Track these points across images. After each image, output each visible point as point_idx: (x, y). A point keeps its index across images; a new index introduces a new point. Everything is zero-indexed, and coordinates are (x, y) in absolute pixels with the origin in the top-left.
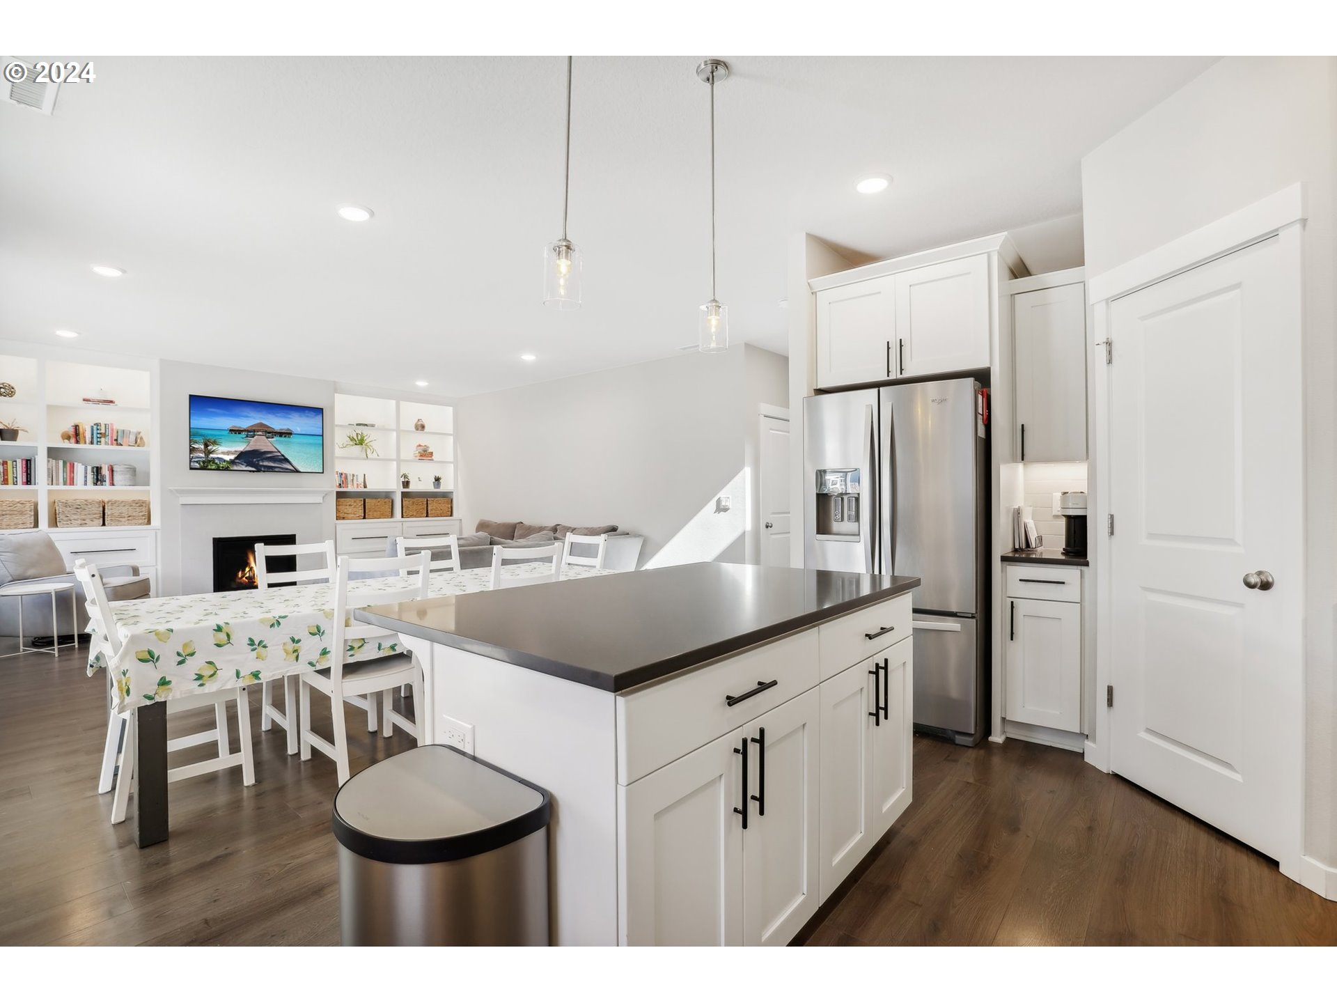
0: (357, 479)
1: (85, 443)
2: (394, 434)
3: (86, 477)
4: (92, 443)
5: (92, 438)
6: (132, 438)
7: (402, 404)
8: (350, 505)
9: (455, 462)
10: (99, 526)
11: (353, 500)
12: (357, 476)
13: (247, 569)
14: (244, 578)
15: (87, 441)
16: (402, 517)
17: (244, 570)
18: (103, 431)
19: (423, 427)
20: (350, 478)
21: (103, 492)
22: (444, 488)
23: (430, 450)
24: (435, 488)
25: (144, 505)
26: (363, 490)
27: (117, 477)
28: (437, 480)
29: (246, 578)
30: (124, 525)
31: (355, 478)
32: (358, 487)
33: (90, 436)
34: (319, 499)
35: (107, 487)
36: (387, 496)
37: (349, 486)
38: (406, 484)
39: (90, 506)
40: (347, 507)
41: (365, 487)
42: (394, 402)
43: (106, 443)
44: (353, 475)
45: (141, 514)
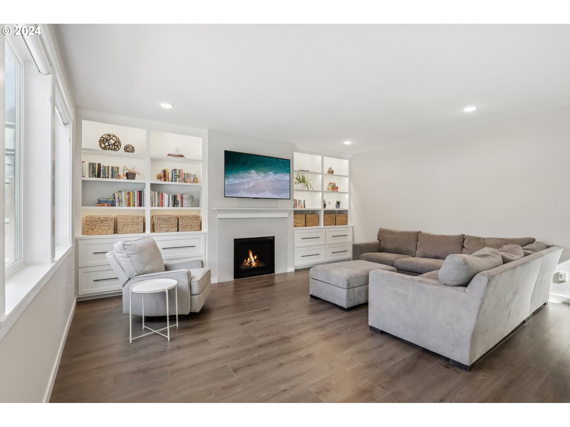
0: (301, 203)
1: (169, 181)
2: (320, 176)
3: (169, 202)
4: (172, 181)
5: (172, 178)
6: (192, 178)
7: (325, 158)
8: (299, 218)
9: (350, 193)
10: (176, 232)
11: (300, 215)
12: (301, 201)
13: (249, 259)
14: (247, 263)
15: (170, 181)
16: (324, 226)
17: (247, 259)
18: (178, 174)
19: (333, 172)
20: (298, 202)
21: (178, 211)
22: (342, 207)
23: (336, 186)
24: (337, 207)
25: (198, 218)
26: (303, 209)
27: (185, 202)
28: (338, 203)
29: (248, 263)
30: (188, 231)
31: (300, 202)
32: (301, 208)
33: (171, 177)
34: (286, 215)
35: (179, 208)
36: (314, 213)
37: (298, 207)
38: (325, 205)
39: (171, 220)
41: (305, 207)
42: (320, 157)
43: (179, 181)
44: (299, 201)
45: (197, 224)
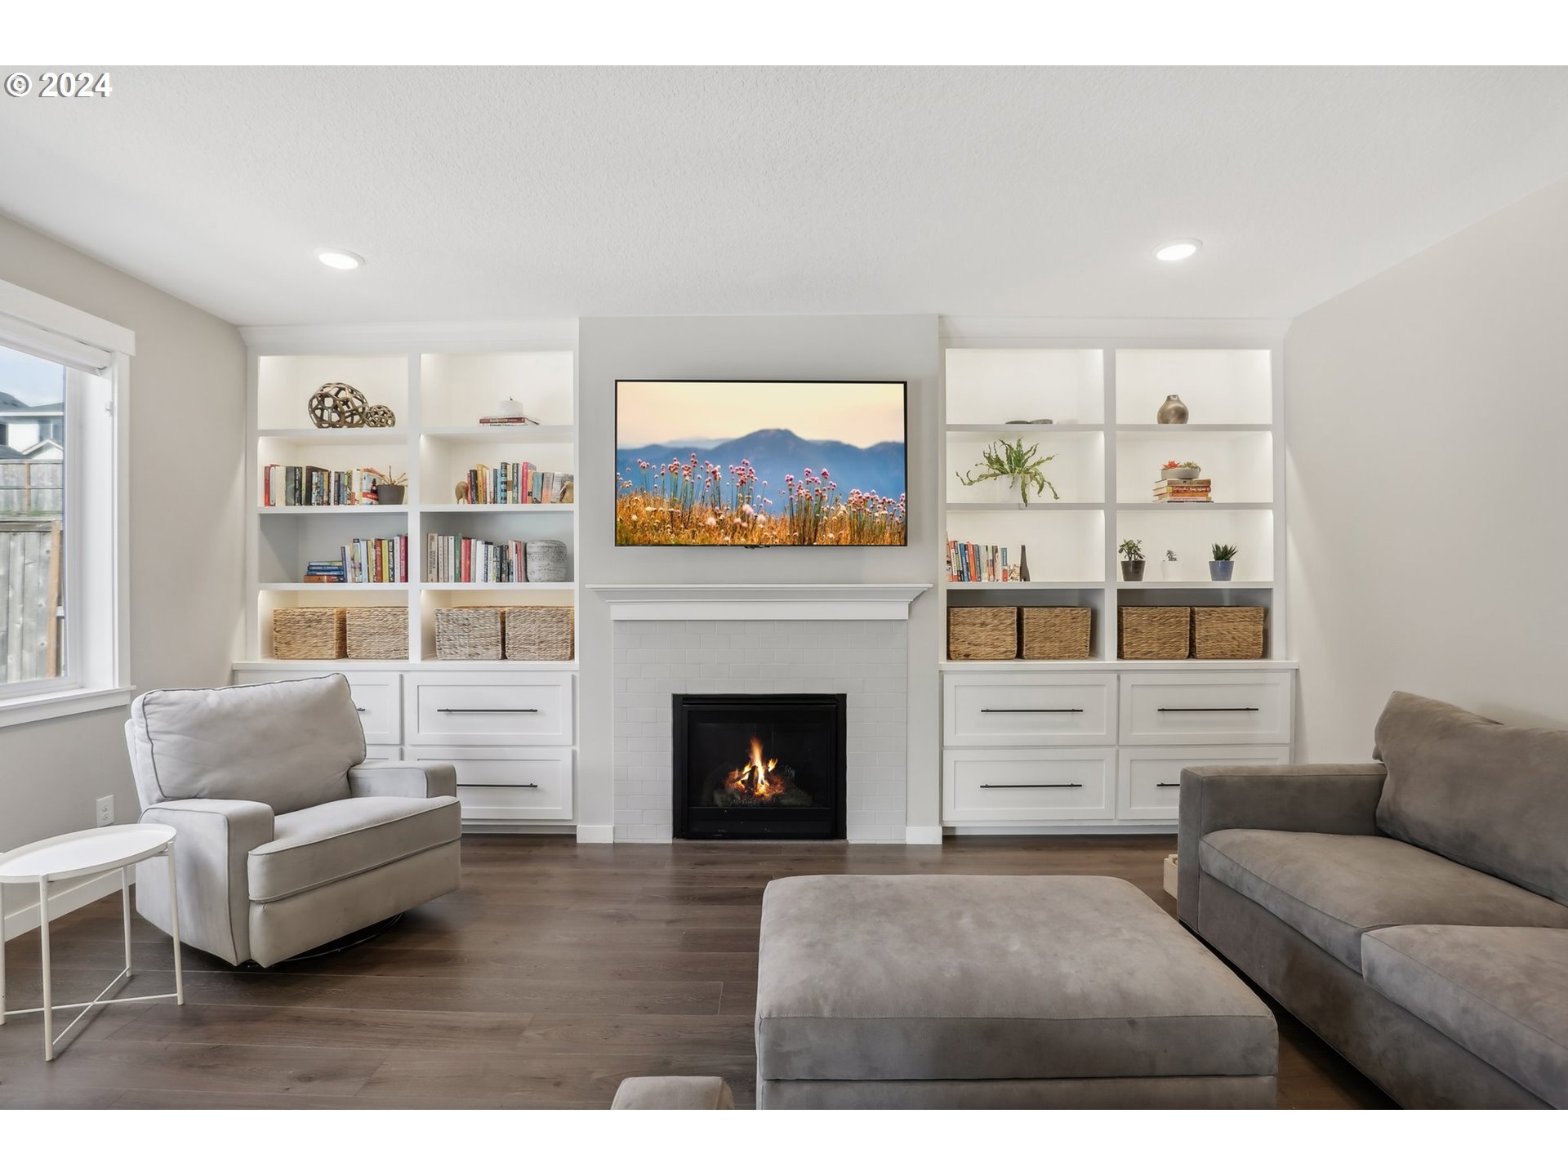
0: (1004, 558)
1: (485, 502)
2: (1100, 439)
3: (486, 566)
4: (495, 501)
5: (495, 492)
6: (557, 489)
7: (1123, 357)
8: (983, 624)
9: (1280, 505)
10: (498, 659)
11: (989, 611)
12: (1004, 550)
13: (747, 769)
14: (740, 782)
15: (488, 500)
16: (1120, 656)
17: (742, 769)
18: (510, 478)
19: (1182, 415)
20: (985, 557)
21: (513, 594)
22: (1239, 578)
23: (1202, 477)
24: (1216, 575)
25: (565, 619)
26: (1016, 584)
27: (533, 565)
28: (1223, 556)
29: (743, 782)
30: (534, 659)
31: (999, 554)
32: (1005, 579)
33: (492, 490)
34: (900, 611)
35: (515, 585)
36: (1083, 601)
37: (985, 575)
38: (1134, 568)
39: (481, 622)
40: (977, 628)
41: (1024, 575)
42: (1098, 355)
43: (515, 501)
44: (995, 550)
45: (560, 638)
